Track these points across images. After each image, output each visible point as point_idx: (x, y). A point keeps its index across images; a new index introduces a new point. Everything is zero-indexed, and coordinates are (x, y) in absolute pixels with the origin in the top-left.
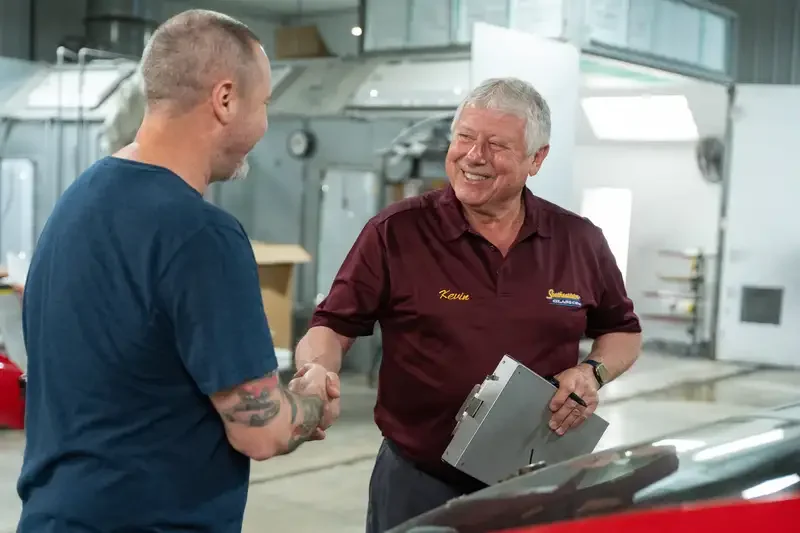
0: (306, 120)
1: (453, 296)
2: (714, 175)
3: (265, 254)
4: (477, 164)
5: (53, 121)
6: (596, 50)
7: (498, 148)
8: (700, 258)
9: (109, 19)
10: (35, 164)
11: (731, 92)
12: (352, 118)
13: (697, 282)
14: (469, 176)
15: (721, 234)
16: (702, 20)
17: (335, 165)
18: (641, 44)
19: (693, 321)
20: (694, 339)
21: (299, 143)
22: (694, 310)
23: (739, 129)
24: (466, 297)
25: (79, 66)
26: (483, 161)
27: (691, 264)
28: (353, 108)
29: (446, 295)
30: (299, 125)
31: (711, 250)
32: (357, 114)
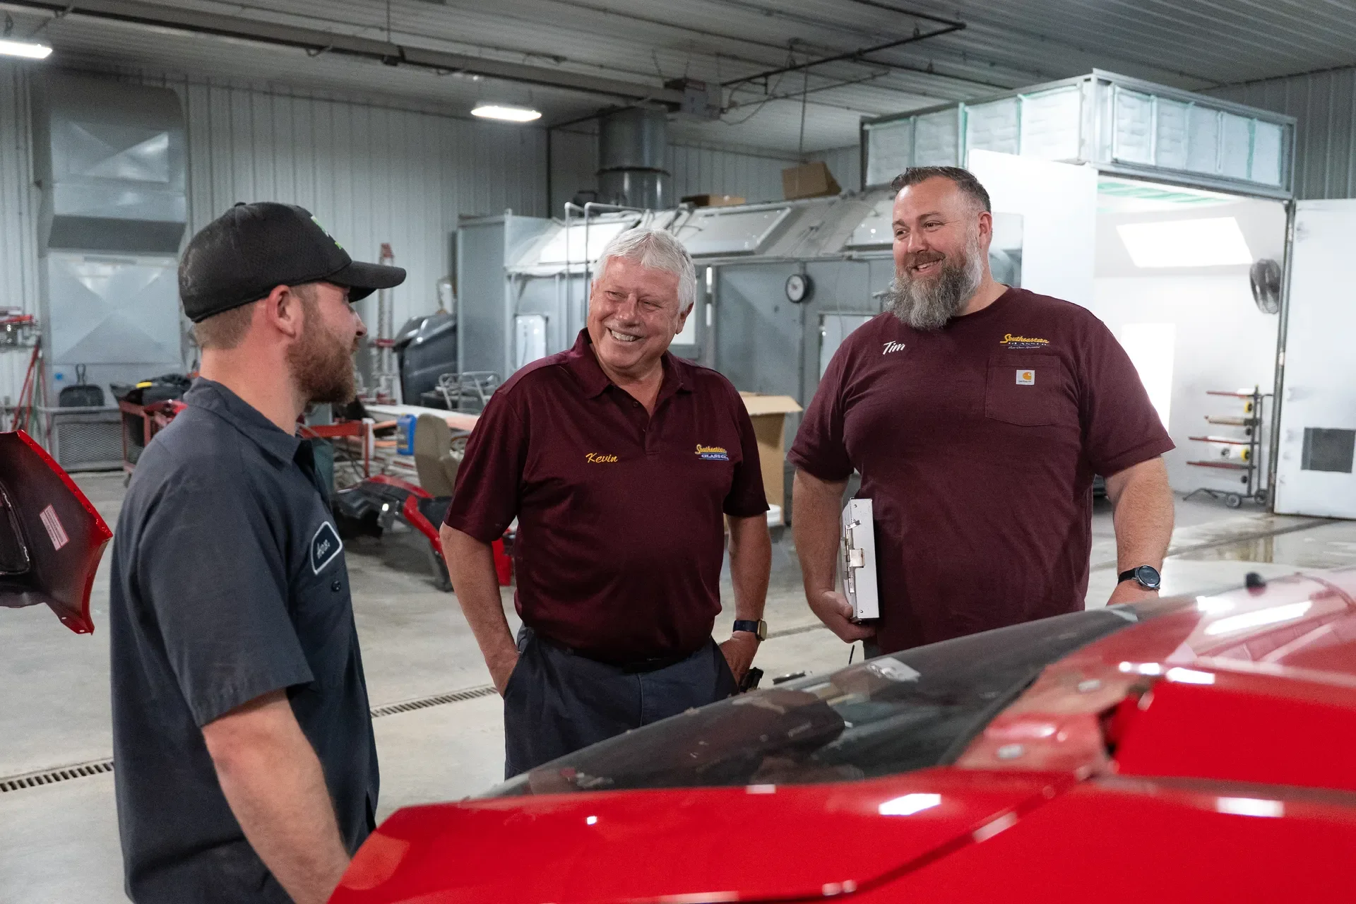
0: (803, 263)
1: (601, 459)
2: (1271, 303)
3: (755, 405)
4: (631, 325)
5: (562, 276)
6: (1119, 171)
7: (653, 308)
8: (1256, 396)
9: (621, 170)
10: (547, 319)
11: (1290, 209)
12: (850, 258)
13: (1252, 425)
14: (618, 336)
15: (1280, 371)
16: (1252, 130)
17: (832, 308)
18: (1174, 160)
19: (1248, 467)
20: (1250, 488)
21: (795, 287)
22: (1248, 455)
23: (1298, 249)
24: (614, 459)
25: (584, 221)
26: (636, 322)
27: (1245, 403)
28: (851, 248)
29: (593, 458)
30: (796, 269)
31: (1267, 387)
32: (855, 254)
